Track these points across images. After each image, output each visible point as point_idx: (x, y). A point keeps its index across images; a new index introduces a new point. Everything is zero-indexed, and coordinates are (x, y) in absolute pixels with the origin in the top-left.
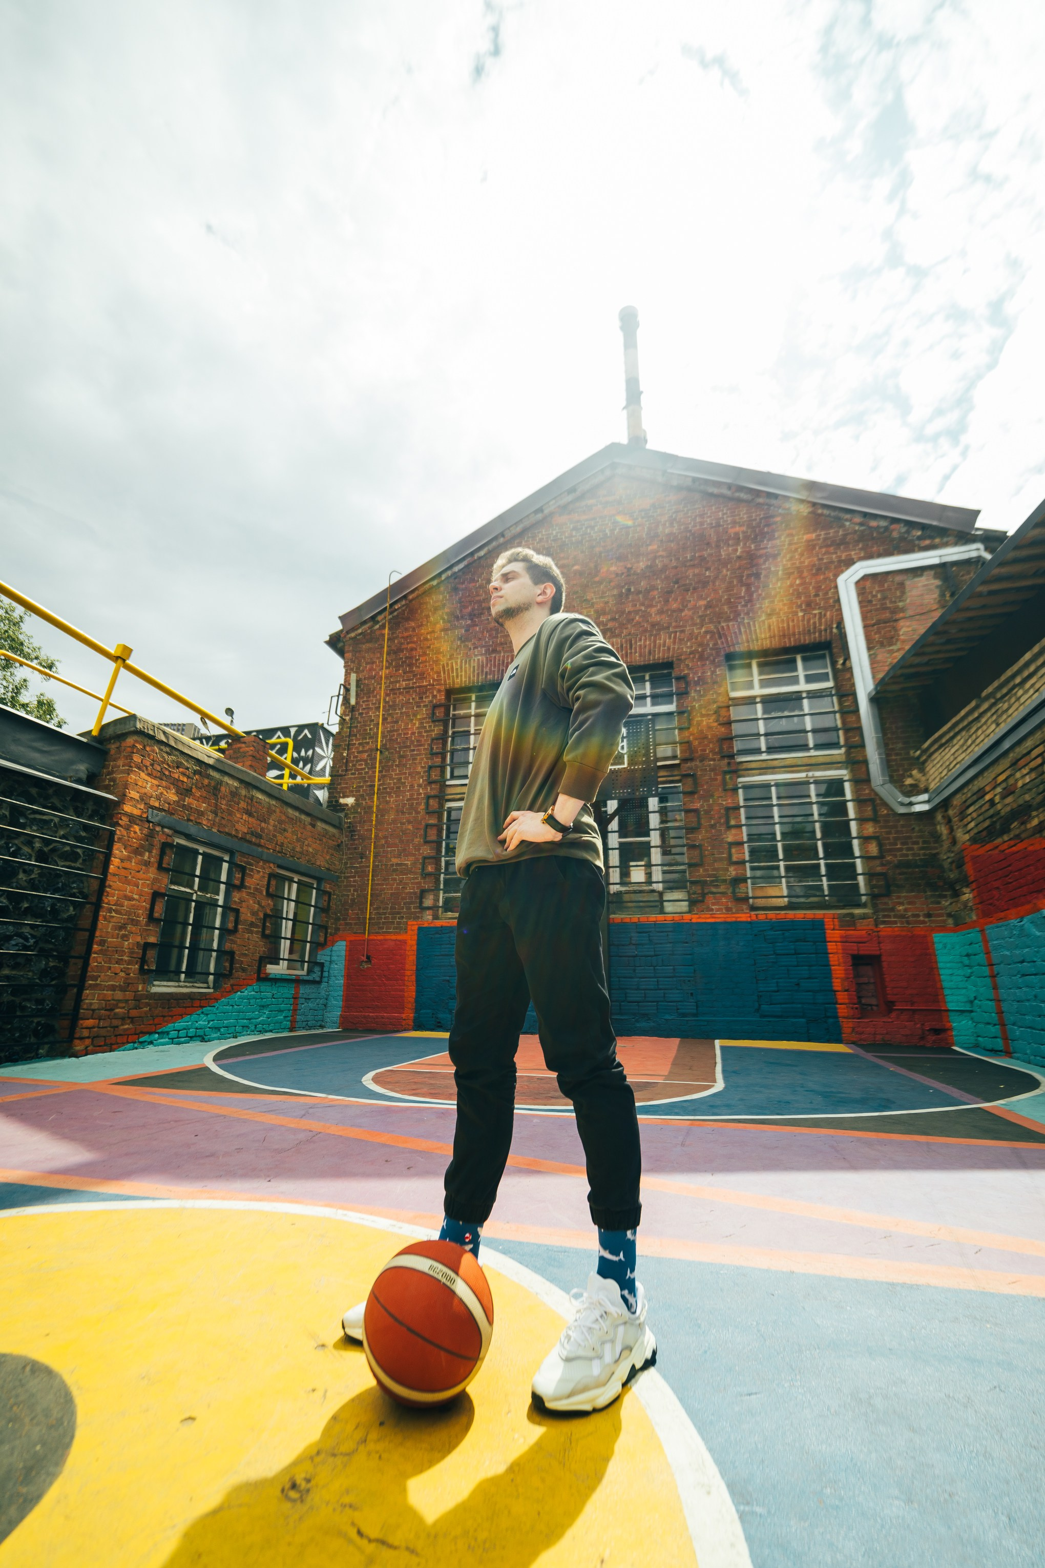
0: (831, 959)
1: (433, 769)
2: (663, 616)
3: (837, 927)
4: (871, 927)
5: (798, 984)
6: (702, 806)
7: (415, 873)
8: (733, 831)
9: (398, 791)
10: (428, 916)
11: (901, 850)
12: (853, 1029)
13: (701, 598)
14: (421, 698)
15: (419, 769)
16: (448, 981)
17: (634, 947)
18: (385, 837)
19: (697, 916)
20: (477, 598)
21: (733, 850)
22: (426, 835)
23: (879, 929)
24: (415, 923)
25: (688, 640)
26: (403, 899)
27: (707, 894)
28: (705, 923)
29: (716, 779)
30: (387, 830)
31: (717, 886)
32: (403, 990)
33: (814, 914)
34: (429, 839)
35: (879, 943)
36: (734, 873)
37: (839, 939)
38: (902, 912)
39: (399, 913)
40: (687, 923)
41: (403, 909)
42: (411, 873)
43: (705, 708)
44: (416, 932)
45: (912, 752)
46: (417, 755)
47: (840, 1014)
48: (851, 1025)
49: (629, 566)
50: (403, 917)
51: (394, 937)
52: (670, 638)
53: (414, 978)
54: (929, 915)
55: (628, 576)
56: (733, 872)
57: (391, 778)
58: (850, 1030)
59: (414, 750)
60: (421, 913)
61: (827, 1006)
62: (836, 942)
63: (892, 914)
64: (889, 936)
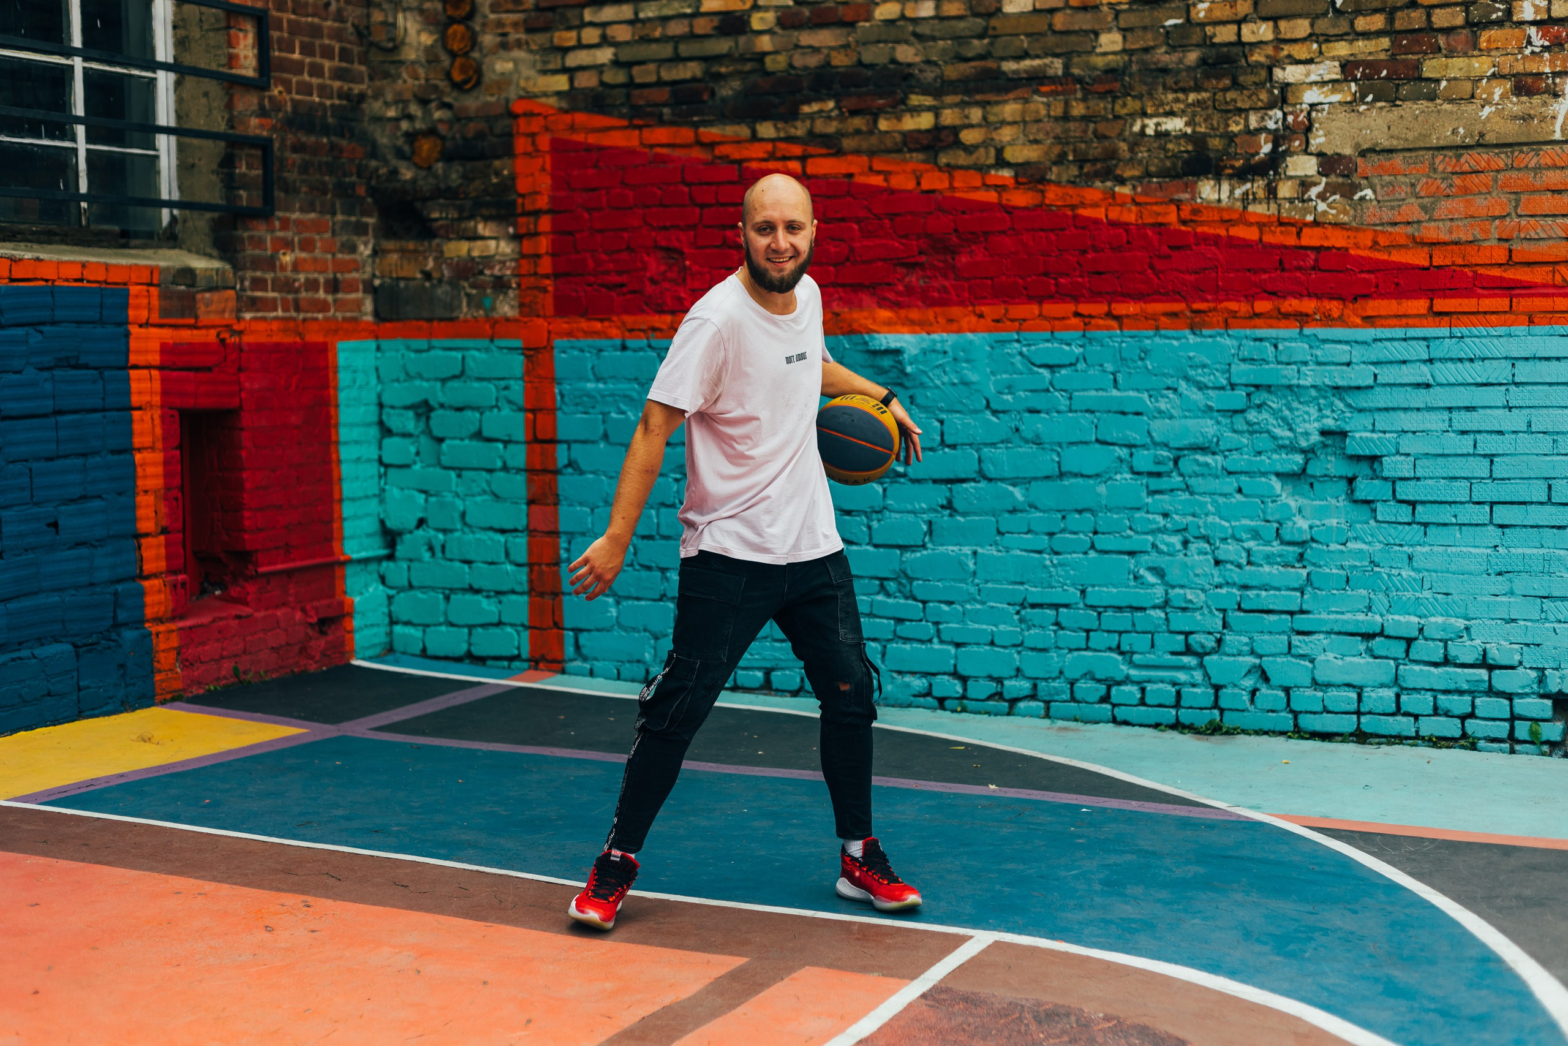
0: (135, 427)
3: (154, 316)
4: (226, 317)
5: (55, 525)
11: (301, 67)
12: (179, 651)
23: (242, 325)
33: (107, 267)
35: (240, 370)
37: (157, 358)
38: (288, 272)
47: (148, 612)
48: (175, 642)
54: (334, 286)
58: (173, 655)
61: (120, 587)
62: (148, 367)
63: (269, 276)
64: (259, 349)
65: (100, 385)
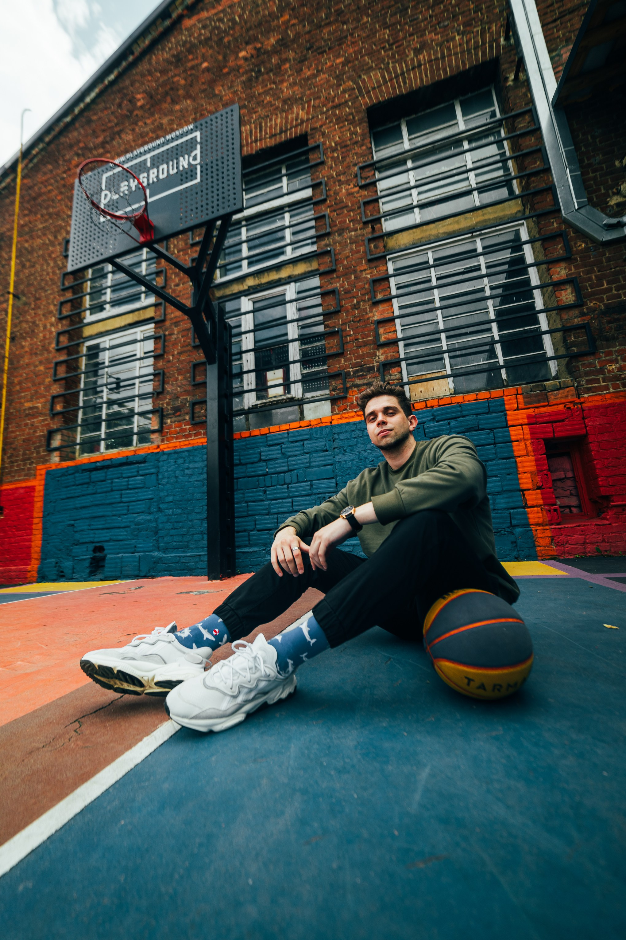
0: (515, 448)
1: (65, 306)
2: (296, 88)
3: (522, 406)
4: (570, 398)
6: (342, 286)
7: (45, 415)
8: (381, 307)
9: (32, 333)
10: (55, 458)
11: (609, 290)
12: (552, 538)
13: (338, 56)
14: (56, 237)
15: (52, 308)
16: (73, 525)
17: (264, 464)
18: (20, 383)
19: (339, 416)
20: (109, 125)
21: (381, 330)
22: (55, 374)
23: (582, 400)
24: (43, 467)
25: (323, 106)
26: (34, 443)
27: (350, 387)
28: (349, 423)
29: (358, 251)
30: (21, 376)
31: (362, 377)
32: (30, 540)
33: (490, 393)
34: (58, 377)
35: (584, 418)
36: (382, 358)
37: (526, 421)
38: (616, 372)
39: (29, 459)
40: (326, 427)
41: (32, 453)
42: (41, 414)
43: (344, 173)
44: (43, 477)
45: (617, 163)
46: (50, 294)
47: (531, 521)
48: (548, 534)
49: (259, 45)
50: (31, 463)
51: (24, 485)
52: (303, 109)
53: (40, 526)
55: (258, 56)
56: (381, 356)
57: (27, 322)
58: (548, 541)
59: (46, 291)
60: (49, 455)
61: (512, 511)
62: (522, 425)
63: (600, 377)
64: (597, 407)
65: (492, 435)
